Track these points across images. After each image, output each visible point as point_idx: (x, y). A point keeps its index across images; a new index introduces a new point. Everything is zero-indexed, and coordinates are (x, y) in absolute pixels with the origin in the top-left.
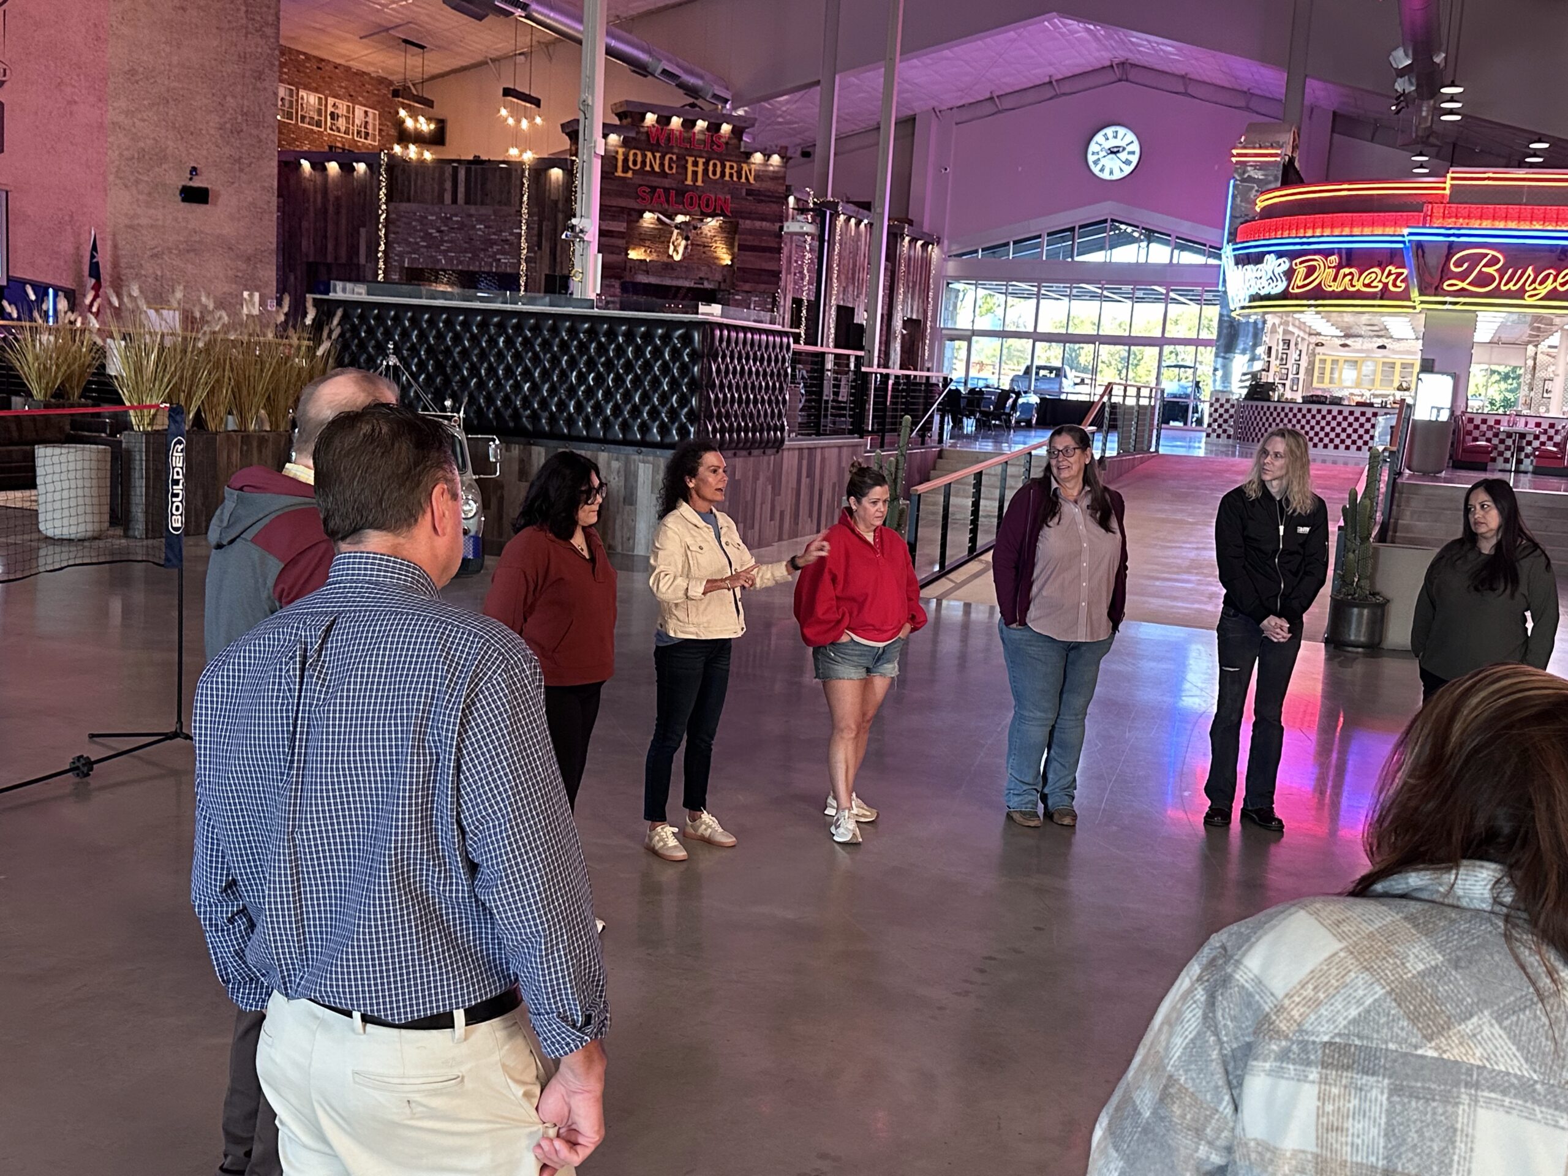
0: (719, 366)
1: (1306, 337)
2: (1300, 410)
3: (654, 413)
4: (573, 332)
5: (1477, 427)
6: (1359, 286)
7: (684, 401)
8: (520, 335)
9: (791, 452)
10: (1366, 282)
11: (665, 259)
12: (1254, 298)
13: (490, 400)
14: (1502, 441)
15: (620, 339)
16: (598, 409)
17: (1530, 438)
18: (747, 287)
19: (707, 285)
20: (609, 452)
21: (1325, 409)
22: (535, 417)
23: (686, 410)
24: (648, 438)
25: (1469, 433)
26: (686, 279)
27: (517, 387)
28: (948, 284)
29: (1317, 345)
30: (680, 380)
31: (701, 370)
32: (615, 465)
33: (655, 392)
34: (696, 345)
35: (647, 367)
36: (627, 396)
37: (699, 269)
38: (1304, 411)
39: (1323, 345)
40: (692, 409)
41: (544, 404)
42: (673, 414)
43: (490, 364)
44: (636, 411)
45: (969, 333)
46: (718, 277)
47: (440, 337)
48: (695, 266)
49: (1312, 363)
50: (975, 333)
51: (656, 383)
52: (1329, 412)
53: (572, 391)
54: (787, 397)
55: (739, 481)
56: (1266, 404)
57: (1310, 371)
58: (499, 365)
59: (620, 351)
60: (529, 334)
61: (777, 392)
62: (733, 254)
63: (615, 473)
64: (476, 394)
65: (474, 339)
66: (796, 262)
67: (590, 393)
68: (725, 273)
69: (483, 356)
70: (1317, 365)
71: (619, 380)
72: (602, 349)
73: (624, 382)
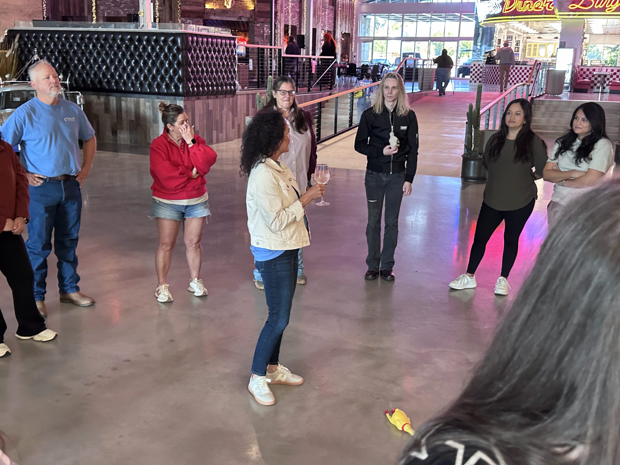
0: (192, 55)
1: (522, 34)
3: (163, 78)
4: (122, 40)
5: (585, 73)
6: (533, 9)
7: (175, 72)
8: (99, 43)
9: (242, 96)
10: (536, 6)
11: (223, 8)
12: (488, 16)
13: (88, 75)
14: (596, 79)
15: (145, 43)
16: (137, 77)
17: (608, 77)
18: (262, 20)
19: (243, 20)
20: (144, 98)
21: (519, 67)
22: (109, 82)
23: (177, 76)
24: (161, 91)
25: (581, 76)
26: (233, 17)
27: (100, 68)
28: (365, 16)
29: (527, 38)
30: (173, 62)
31: (182, 57)
32: (148, 104)
33: (162, 68)
34: (179, 45)
35: (158, 56)
36: (150, 71)
37: (239, 12)
39: (530, 38)
40: (179, 76)
41: (113, 76)
42: (171, 79)
43: (87, 58)
44: (154, 78)
45: (373, 38)
46: (248, 16)
47: (63, 45)
48: (237, 11)
49: (525, 46)
50: (375, 38)
51: (162, 64)
53: (124, 69)
54: (236, 70)
55: (212, 110)
56: (494, 66)
57: (524, 50)
58: (91, 57)
59: (145, 48)
60: (103, 42)
61: (230, 67)
62: (255, 4)
63: (148, 109)
64: (81, 72)
65: (79, 46)
66: (286, 7)
67: (133, 70)
68: (251, 14)
69: (83, 53)
70: (527, 47)
71: (145, 63)
72: (136, 48)
73: (148, 64)
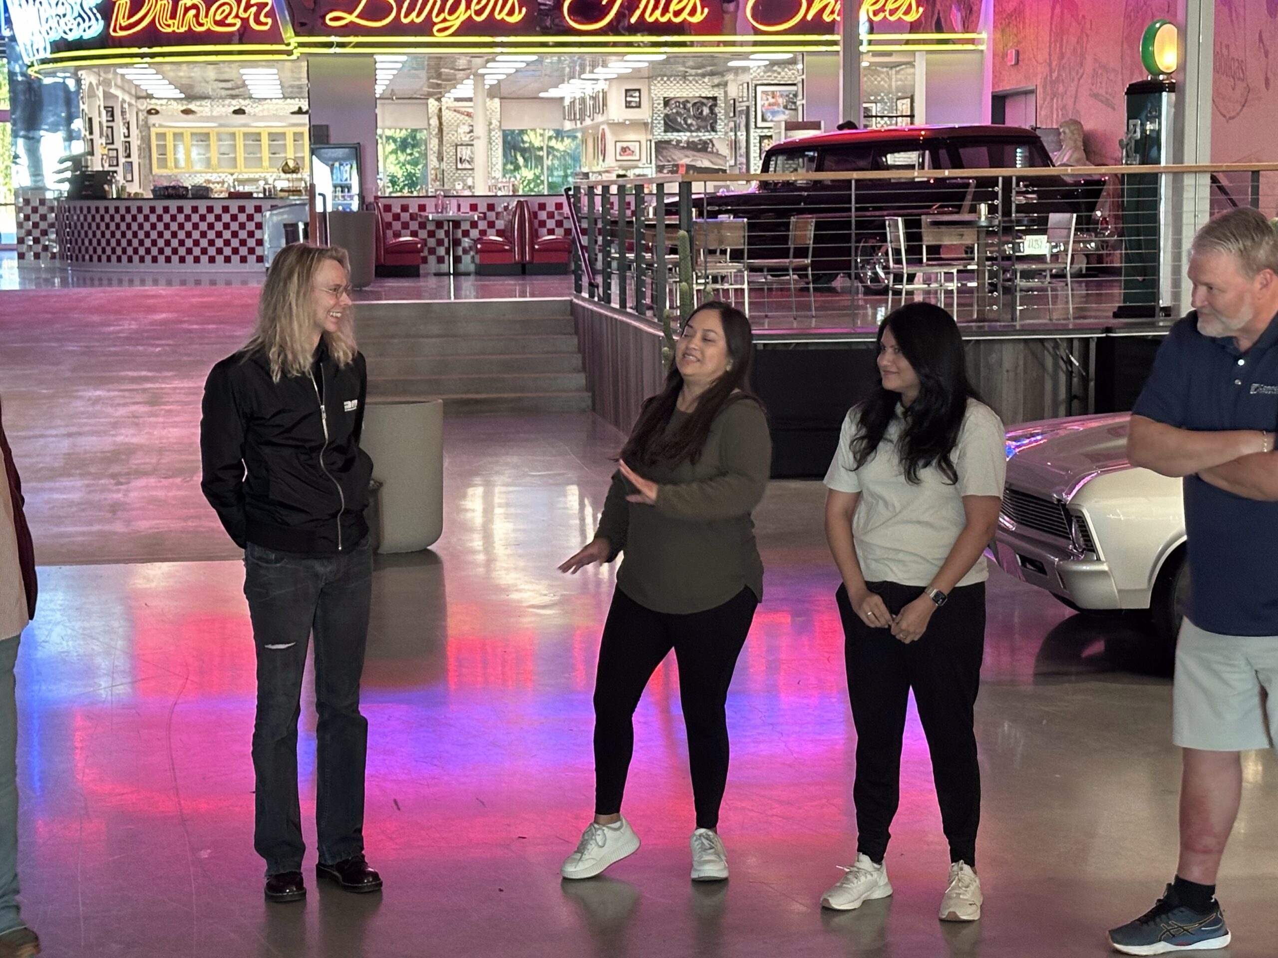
1: (133, 102)
2: (153, 210)
5: (397, 217)
6: (208, 24)
10: (218, 18)
12: (61, 45)
14: (431, 234)
21: (188, 205)
25: (389, 225)
29: (150, 112)
38: (160, 211)
39: (157, 112)
52: (195, 210)
56: (102, 204)
57: (146, 149)
